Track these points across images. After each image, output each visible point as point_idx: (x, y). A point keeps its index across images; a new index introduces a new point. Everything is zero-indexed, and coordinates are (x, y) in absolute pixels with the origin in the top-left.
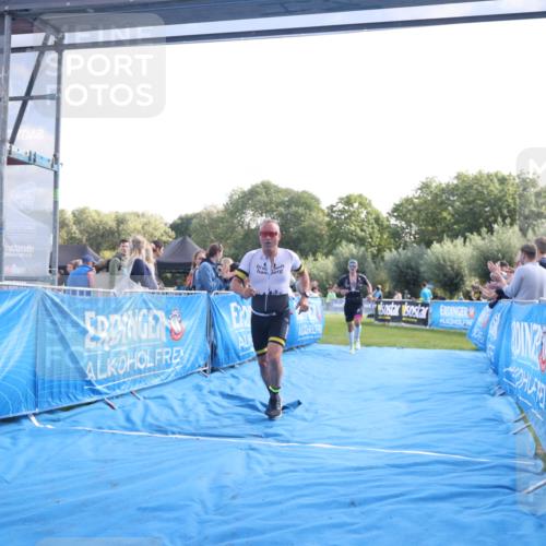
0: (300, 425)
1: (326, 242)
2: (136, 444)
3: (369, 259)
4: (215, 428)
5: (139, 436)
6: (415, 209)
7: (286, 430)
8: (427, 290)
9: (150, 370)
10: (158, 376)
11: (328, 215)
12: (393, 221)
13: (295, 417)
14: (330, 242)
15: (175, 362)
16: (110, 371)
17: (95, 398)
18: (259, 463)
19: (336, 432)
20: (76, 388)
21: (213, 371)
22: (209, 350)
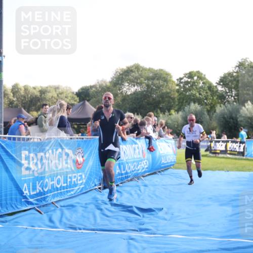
0: (163, 222)
1: (177, 103)
2: (56, 236)
3: (206, 113)
4: (107, 225)
5: (59, 231)
6: (235, 80)
7: (152, 226)
8: (243, 133)
9: (64, 188)
10: (70, 191)
11: (177, 85)
12: (220, 88)
13: (159, 217)
14: (179, 103)
15: (79, 182)
16: (39, 189)
17: (30, 207)
18: (136, 248)
19: (185, 227)
20: (17, 201)
21: (105, 188)
22: (102, 174)
